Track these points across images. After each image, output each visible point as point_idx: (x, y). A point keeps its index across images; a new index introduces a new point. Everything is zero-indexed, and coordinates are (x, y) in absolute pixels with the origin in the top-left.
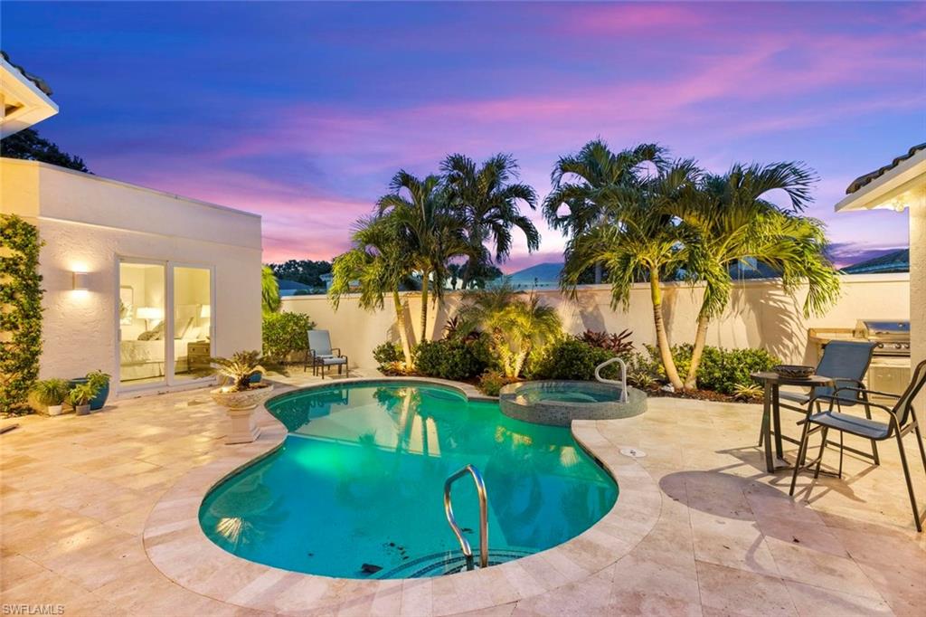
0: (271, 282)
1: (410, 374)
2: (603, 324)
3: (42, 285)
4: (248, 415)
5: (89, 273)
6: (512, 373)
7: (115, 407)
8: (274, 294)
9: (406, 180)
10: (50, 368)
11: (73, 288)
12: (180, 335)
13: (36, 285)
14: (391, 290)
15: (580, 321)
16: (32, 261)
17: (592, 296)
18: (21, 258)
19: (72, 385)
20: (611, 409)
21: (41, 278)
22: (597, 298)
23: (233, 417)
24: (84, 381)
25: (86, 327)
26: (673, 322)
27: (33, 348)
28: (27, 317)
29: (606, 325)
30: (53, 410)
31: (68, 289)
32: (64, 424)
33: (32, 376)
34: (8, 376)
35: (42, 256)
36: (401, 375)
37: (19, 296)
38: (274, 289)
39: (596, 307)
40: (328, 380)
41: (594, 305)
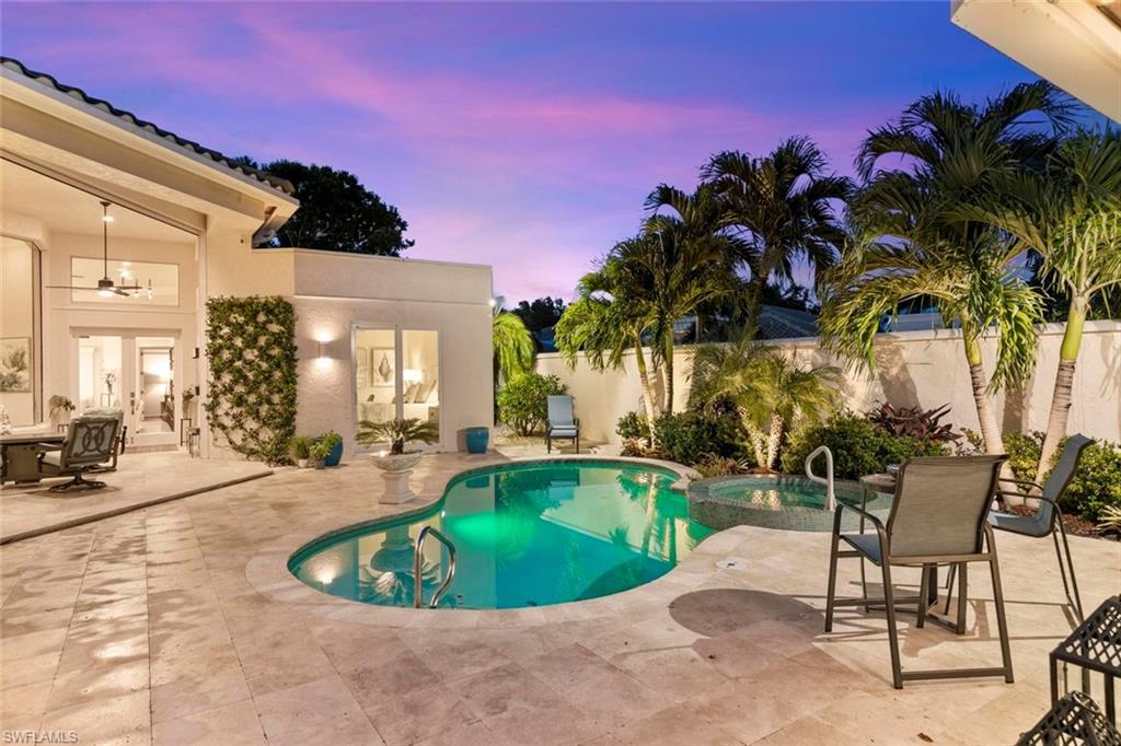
0: (523, 337)
1: (649, 456)
2: (915, 394)
3: (297, 355)
4: (397, 479)
5: (330, 342)
6: (766, 462)
7: (345, 465)
8: (527, 351)
9: (667, 195)
10: (305, 427)
11: (319, 357)
12: (424, 398)
13: (293, 355)
14: (633, 347)
15: (879, 390)
16: (291, 335)
17: (897, 351)
18: (283, 333)
19: (314, 442)
20: (797, 516)
21: (296, 348)
22: (905, 354)
23: (386, 479)
24: (320, 440)
25: (328, 391)
26: (1031, 394)
27: (290, 409)
28: (287, 382)
29: (919, 395)
30: (302, 462)
31: (315, 357)
32: (306, 475)
33: (291, 433)
34: (277, 431)
35: (297, 330)
36: (638, 455)
37: (283, 364)
38: (526, 345)
39: (904, 368)
40: (556, 454)
41: (900, 364)
